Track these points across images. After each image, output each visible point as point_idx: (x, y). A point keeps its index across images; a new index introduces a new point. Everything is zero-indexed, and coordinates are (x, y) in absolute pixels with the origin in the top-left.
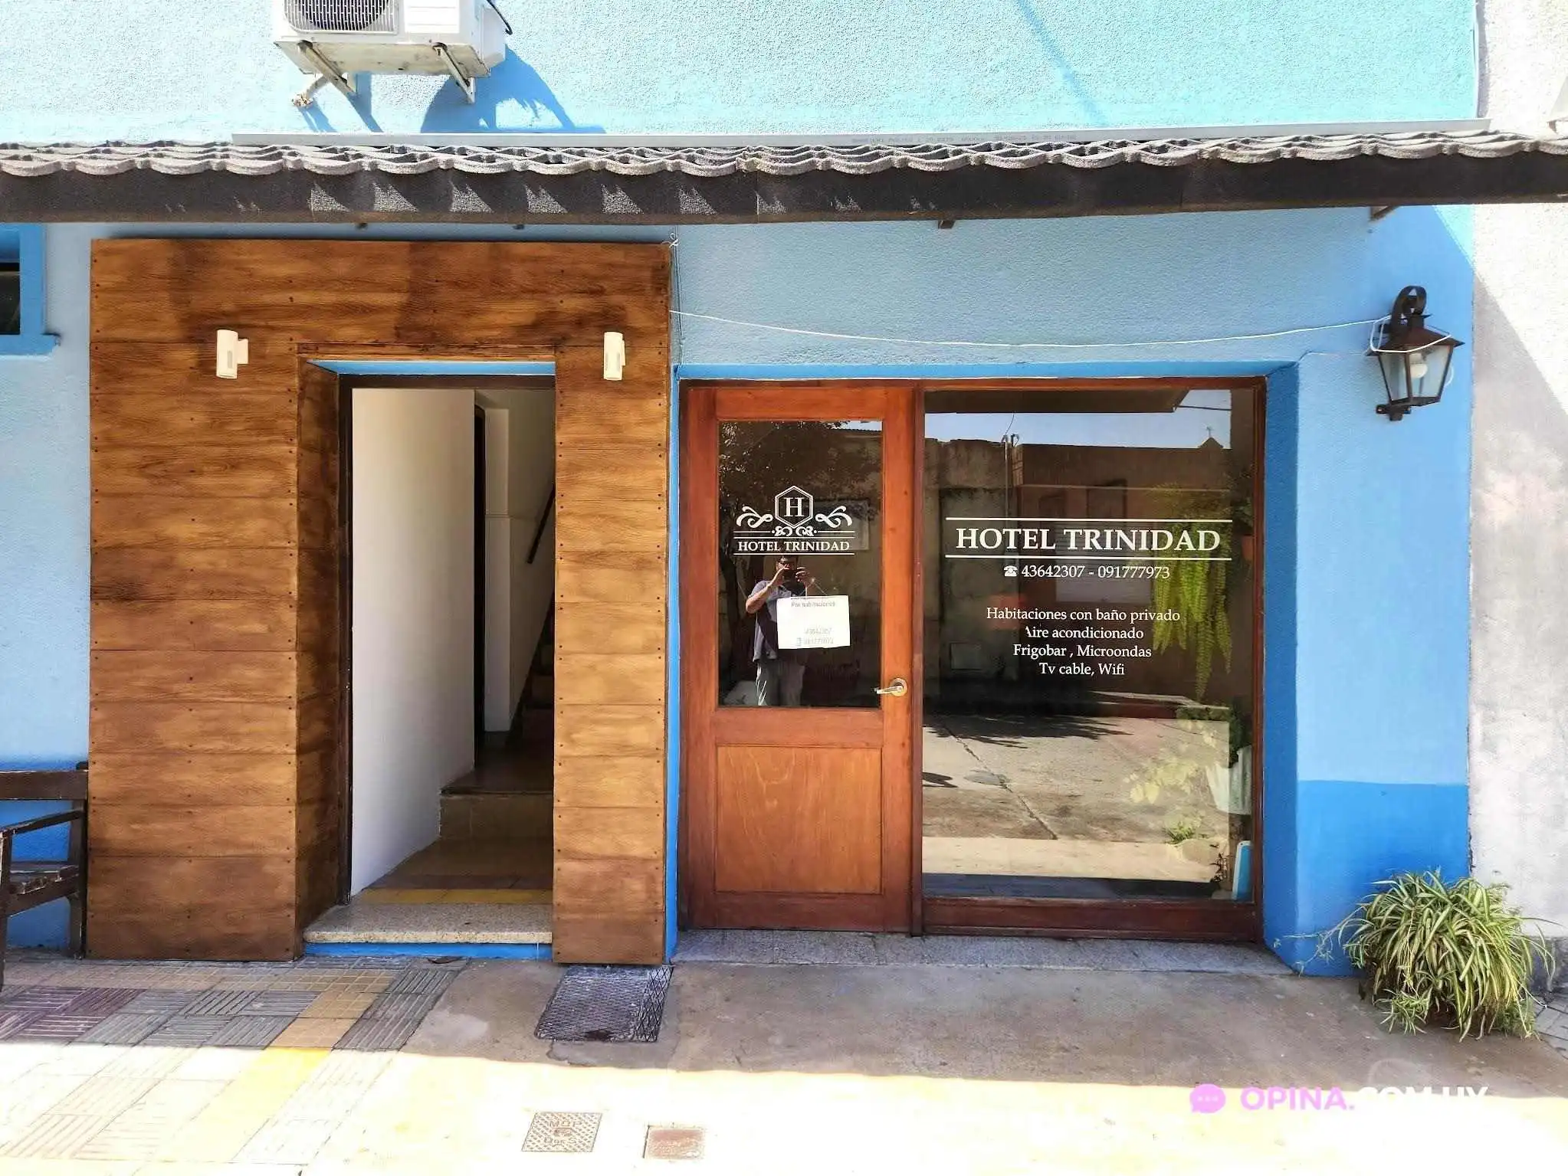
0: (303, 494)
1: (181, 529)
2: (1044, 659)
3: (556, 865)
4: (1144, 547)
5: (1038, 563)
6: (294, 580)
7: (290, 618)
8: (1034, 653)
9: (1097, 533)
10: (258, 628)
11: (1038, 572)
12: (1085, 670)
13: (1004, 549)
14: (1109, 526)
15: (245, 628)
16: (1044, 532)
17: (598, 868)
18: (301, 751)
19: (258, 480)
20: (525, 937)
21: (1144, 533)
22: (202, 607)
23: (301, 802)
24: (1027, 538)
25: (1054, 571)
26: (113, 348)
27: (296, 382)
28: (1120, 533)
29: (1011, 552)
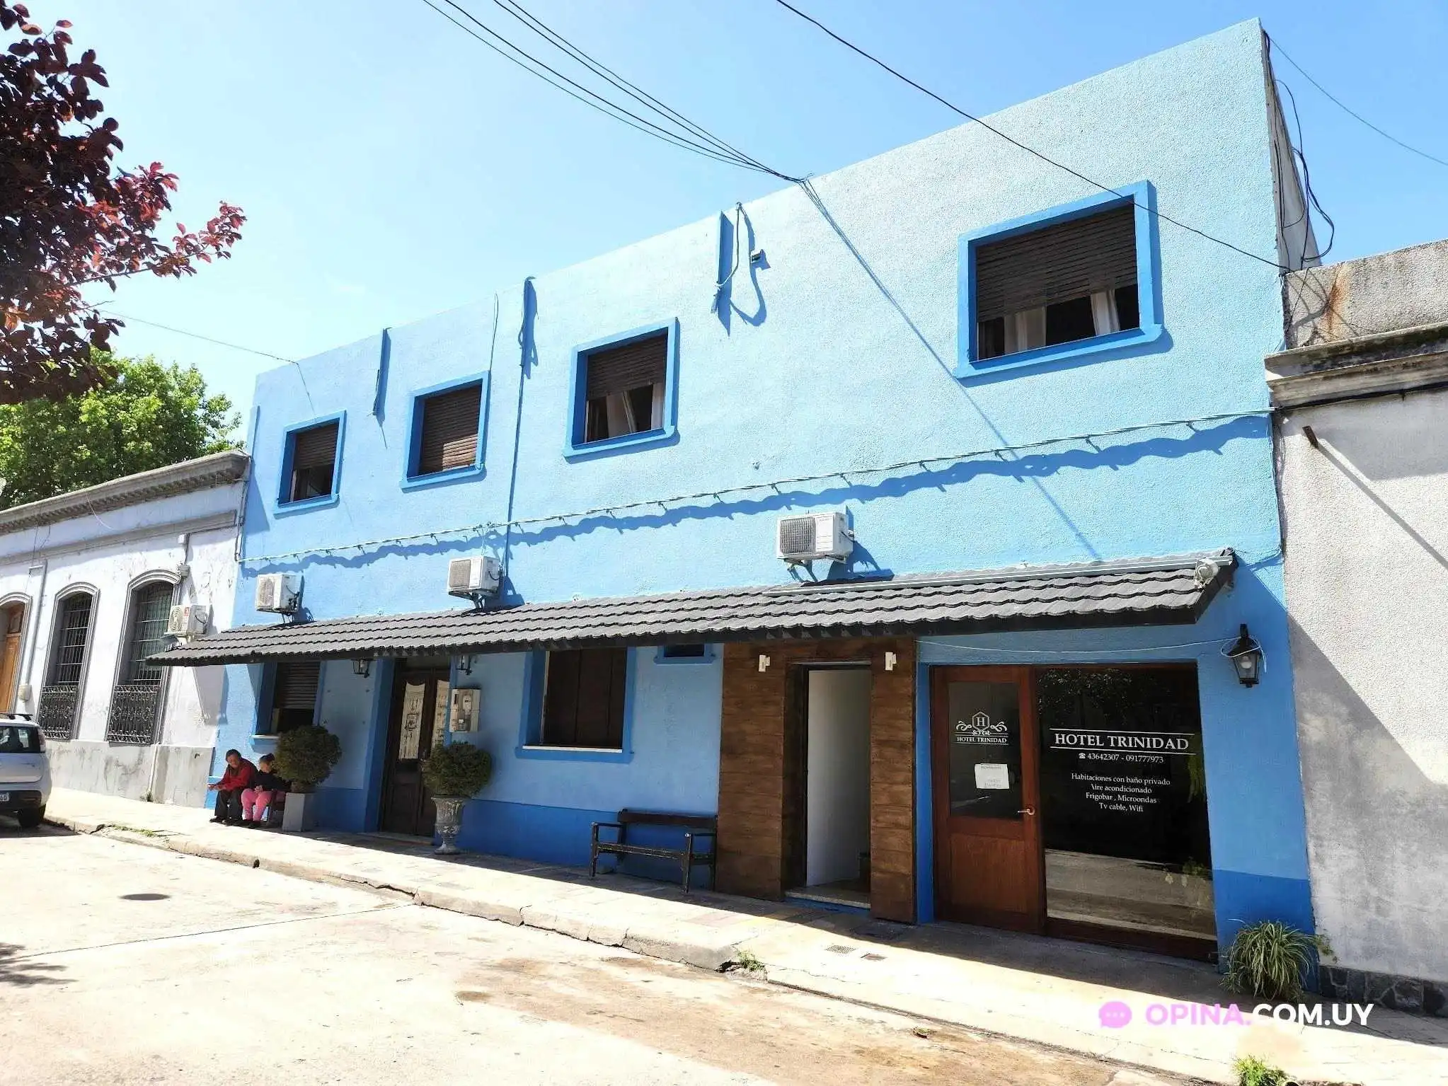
0: (785, 715)
1: (748, 727)
2: (1101, 801)
3: (872, 874)
4: (1149, 746)
5: (1095, 752)
6: (782, 748)
7: (780, 762)
8: (1096, 797)
9: (1125, 739)
10: (771, 766)
11: (1096, 756)
12: (1122, 808)
13: (1078, 745)
14: (1130, 735)
15: (766, 766)
16: (1098, 737)
17: (888, 876)
18: (784, 817)
19: (771, 709)
20: (862, 905)
21: (1148, 739)
22: (754, 758)
23: (783, 837)
24: (1090, 740)
25: (1104, 756)
26: (731, 661)
27: (784, 672)
28: (1136, 739)
29: (1081, 746)
